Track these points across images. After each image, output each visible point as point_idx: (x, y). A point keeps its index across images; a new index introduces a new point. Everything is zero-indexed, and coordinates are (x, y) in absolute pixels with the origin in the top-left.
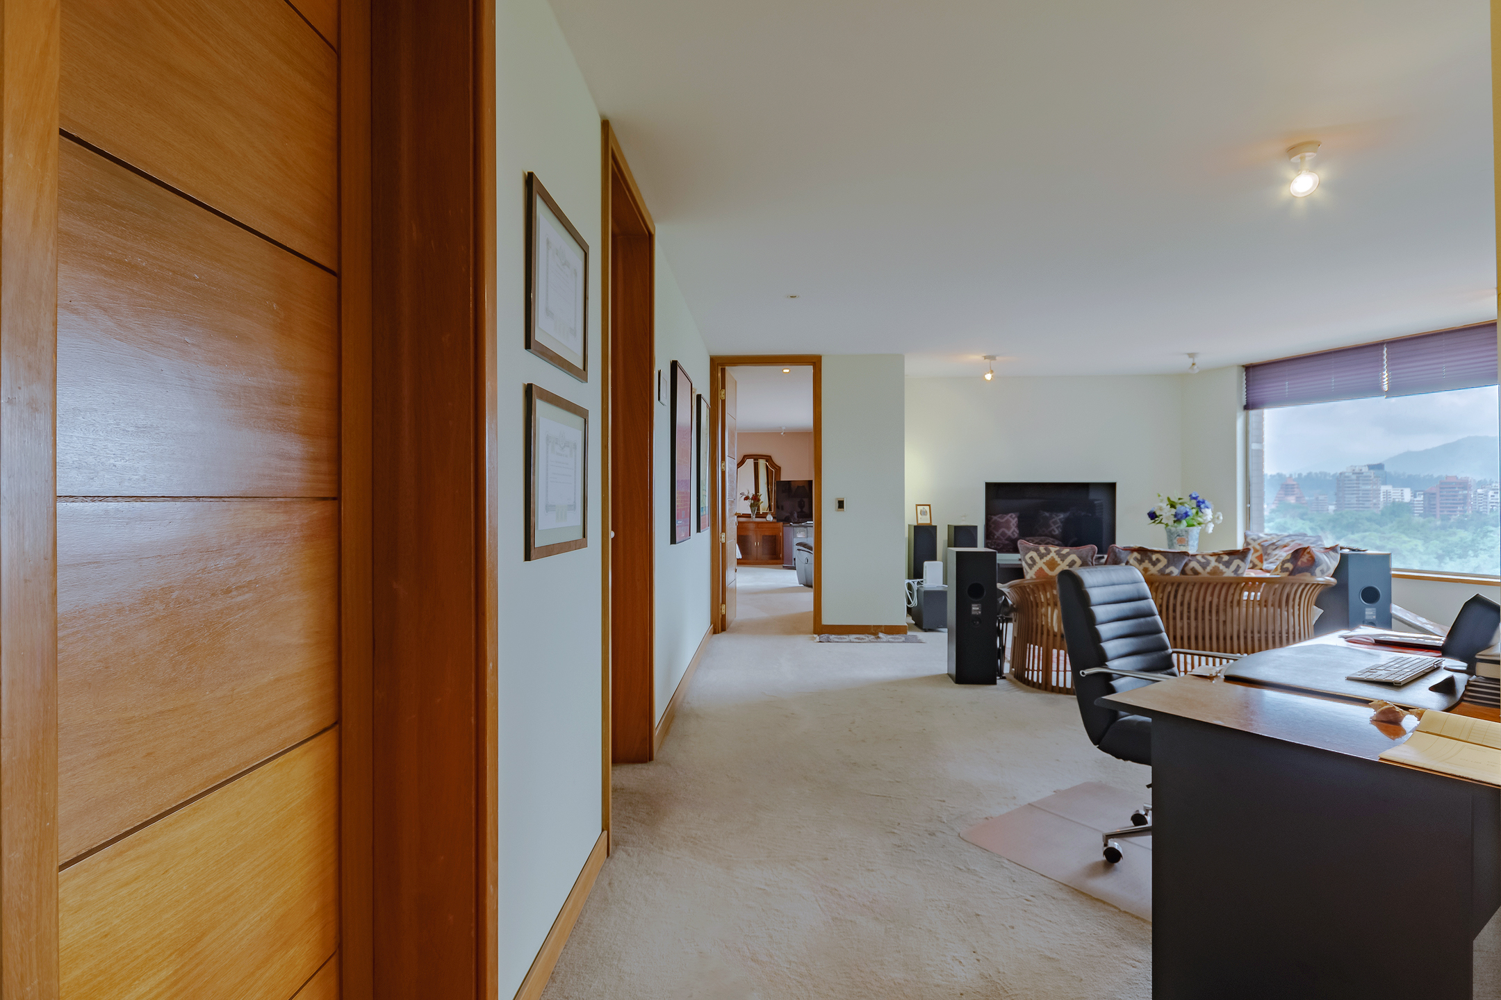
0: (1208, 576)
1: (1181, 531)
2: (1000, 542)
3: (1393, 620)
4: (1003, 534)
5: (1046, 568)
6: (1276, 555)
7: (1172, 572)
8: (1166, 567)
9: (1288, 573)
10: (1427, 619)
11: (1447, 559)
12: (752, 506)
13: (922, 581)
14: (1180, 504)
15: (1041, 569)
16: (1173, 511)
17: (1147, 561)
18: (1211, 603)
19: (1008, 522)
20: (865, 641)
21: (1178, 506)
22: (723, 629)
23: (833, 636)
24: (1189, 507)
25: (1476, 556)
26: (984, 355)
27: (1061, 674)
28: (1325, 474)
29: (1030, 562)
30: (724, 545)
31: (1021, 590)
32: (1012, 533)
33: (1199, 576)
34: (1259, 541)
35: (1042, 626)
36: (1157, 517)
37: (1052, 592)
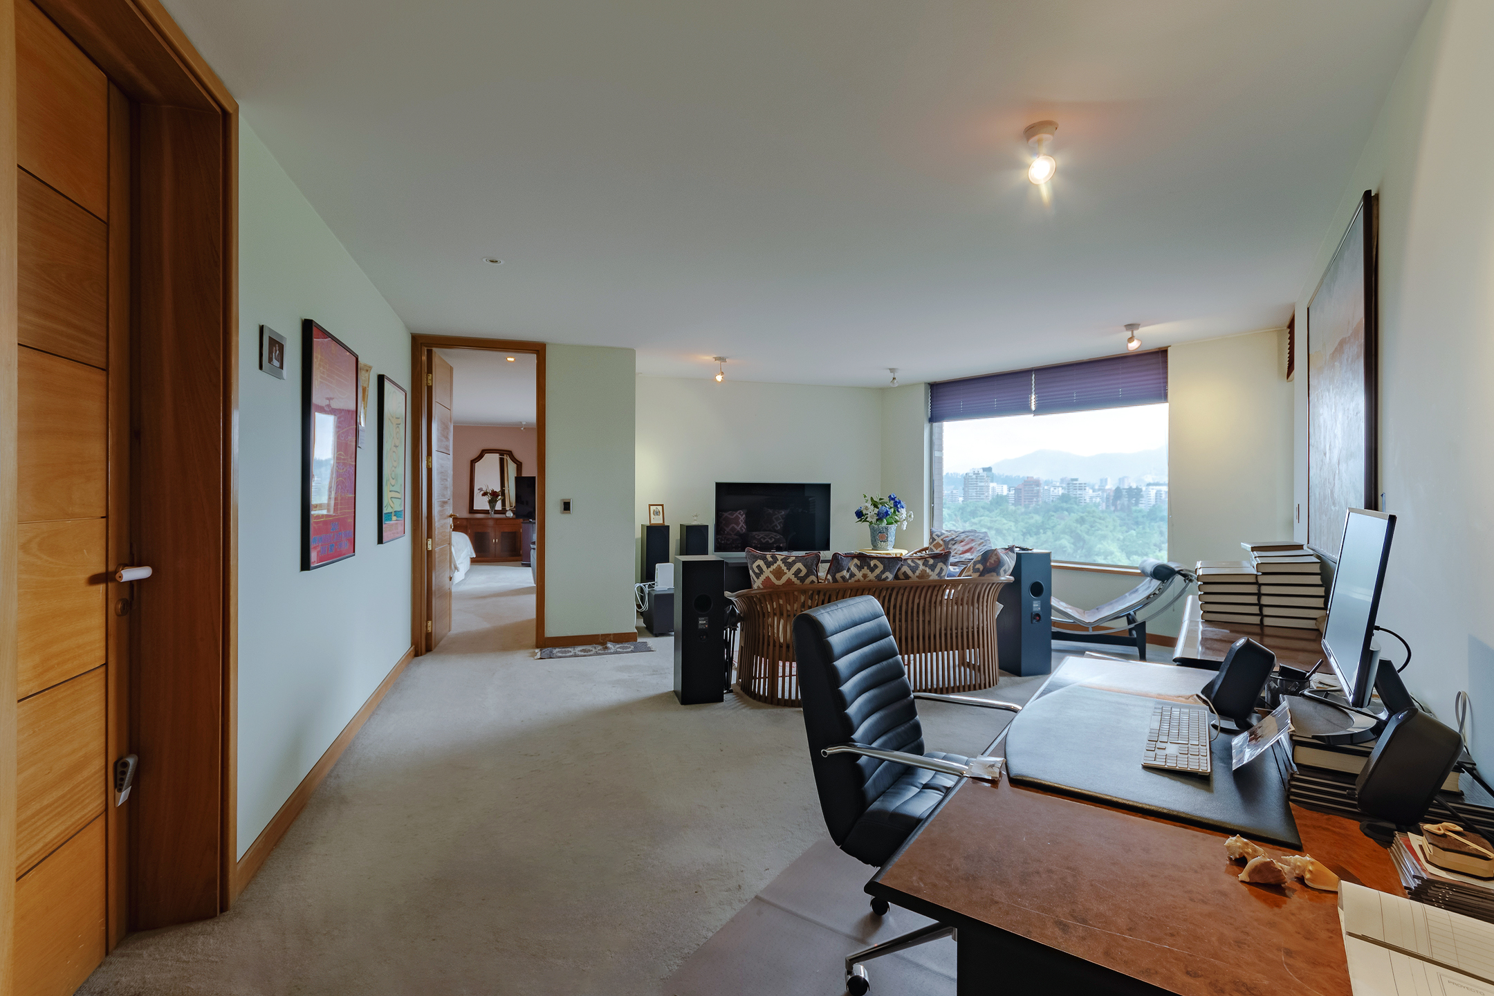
0: (917, 580)
1: (882, 528)
2: (729, 537)
3: (1052, 610)
4: (733, 529)
5: (772, 577)
6: (955, 549)
7: (887, 577)
8: (883, 572)
9: (979, 574)
10: (1067, 603)
11: (1028, 536)
12: (490, 502)
13: (654, 584)
14: (881, 503)
15: (768, 578)
16: (876, 511)
17: (866, 568)
18: (918, 605)
19: (737, 518)
20: (591, 653)
21: (880, 506)
22: (429, 649)
23: (557, 650)
24: (889, 507)
25: (1045, 533)
26: (715, 356)
27: (787, 679)
28: (957, 474)
29: (757, 571)
30: (429, 553)
31: (749, 600)
32: (740, 528)
33: (910, 580)
34: (942, 537)
35: (769, 636)
36: (863, 516)
37: (779, 601)
